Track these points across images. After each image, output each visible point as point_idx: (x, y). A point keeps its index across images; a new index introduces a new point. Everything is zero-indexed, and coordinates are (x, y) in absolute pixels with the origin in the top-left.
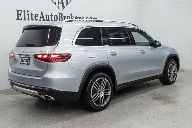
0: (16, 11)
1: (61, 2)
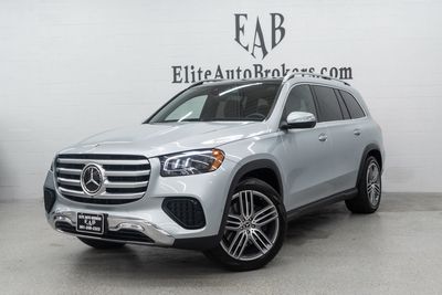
1: (259, 44)
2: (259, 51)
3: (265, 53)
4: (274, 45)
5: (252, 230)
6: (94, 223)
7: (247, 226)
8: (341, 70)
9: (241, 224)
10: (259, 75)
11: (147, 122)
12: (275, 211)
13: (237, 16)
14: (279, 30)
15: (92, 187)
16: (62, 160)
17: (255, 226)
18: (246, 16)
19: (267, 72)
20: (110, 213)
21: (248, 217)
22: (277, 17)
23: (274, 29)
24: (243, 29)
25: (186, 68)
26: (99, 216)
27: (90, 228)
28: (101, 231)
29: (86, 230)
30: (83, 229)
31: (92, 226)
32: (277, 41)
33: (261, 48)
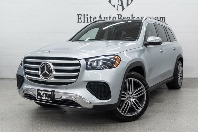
0: (77, 16)
1: (120, 4)
2: (120, 8)
3: (123, 9)
4: (128, 5)
5: (132, 100)
6: (47, 95)
7: (130, 97)
9: (127, 96)
11: (70, 40)
12: (145, 89)
15: (45, 75)
16: (28, 60)
17: (134, 98)
20: (56, 90)
21: (130, 93)
26: (50, 92)
27: (44, 98)
28: (51, 100)
29: (41, 99)
30: (40, 99)
31: (46, 97)
32: (129, 3)
33: (121, 6)
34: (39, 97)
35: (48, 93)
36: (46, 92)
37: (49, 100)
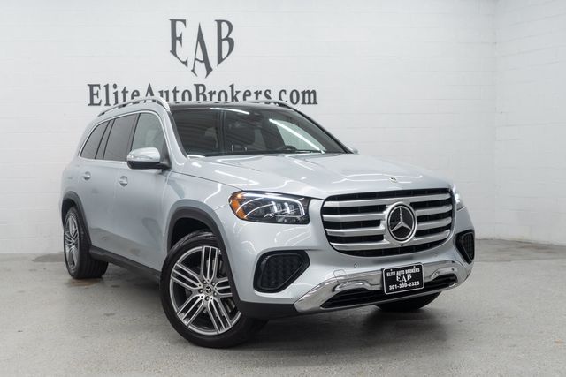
1: (202, 59)
2: (201, 67)
3: (209, 69)
4: (220, 60)
6: (409, 277)
8: (304, 93)
10: (201, 97)
13: (174, 22)
14: (226, 41)
18: (184, 21)
19: (212, 94)
22: (224, 26)
23: (220, 41)
24: (180, 39)
25: (107, 86)
26: (417, 267)
27: (405, 285)
28: (421, 285)
29: (399, 289)
30: (395, 290)
31: (408, 282)
32: (224, 55)
33: (204, 64)
34: (392, 287)
35: (412, 271)
36: (407, 271)
37: (418, 286)
